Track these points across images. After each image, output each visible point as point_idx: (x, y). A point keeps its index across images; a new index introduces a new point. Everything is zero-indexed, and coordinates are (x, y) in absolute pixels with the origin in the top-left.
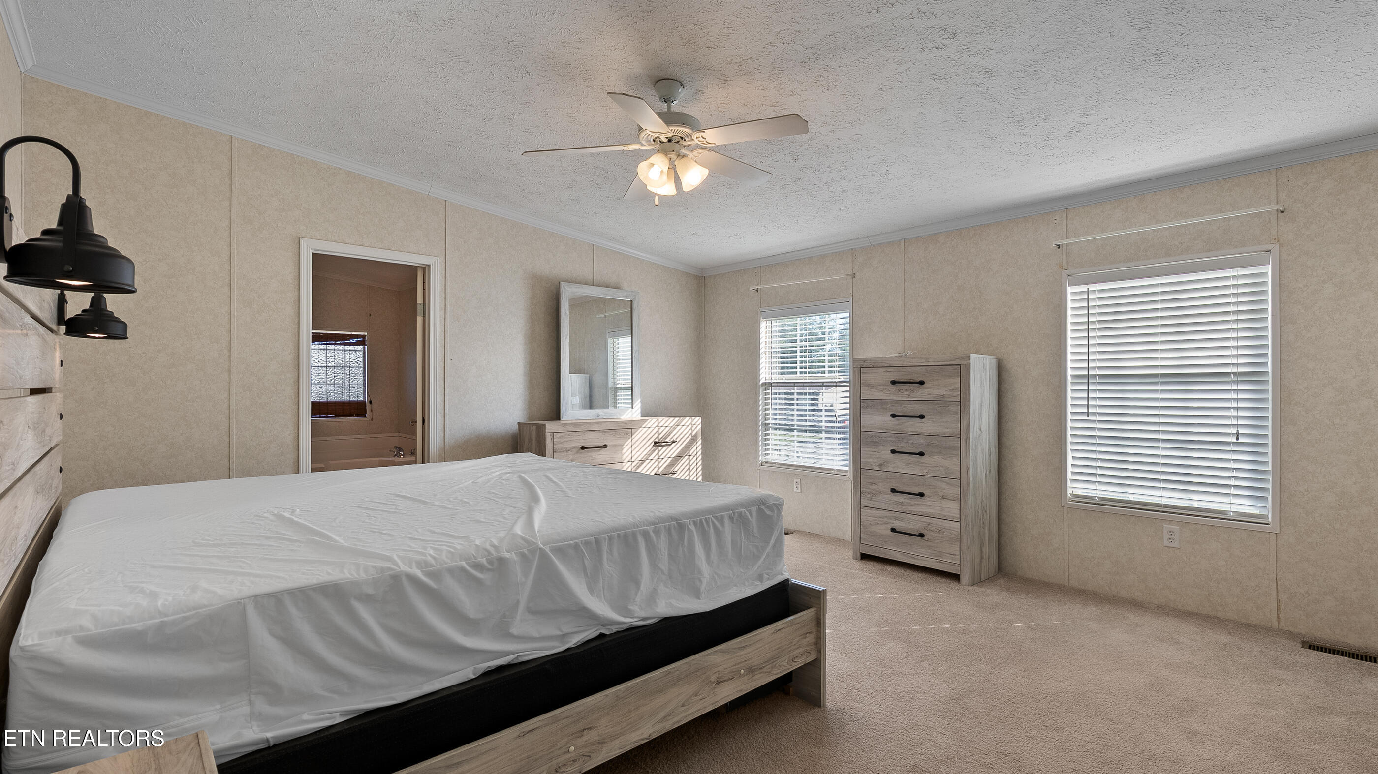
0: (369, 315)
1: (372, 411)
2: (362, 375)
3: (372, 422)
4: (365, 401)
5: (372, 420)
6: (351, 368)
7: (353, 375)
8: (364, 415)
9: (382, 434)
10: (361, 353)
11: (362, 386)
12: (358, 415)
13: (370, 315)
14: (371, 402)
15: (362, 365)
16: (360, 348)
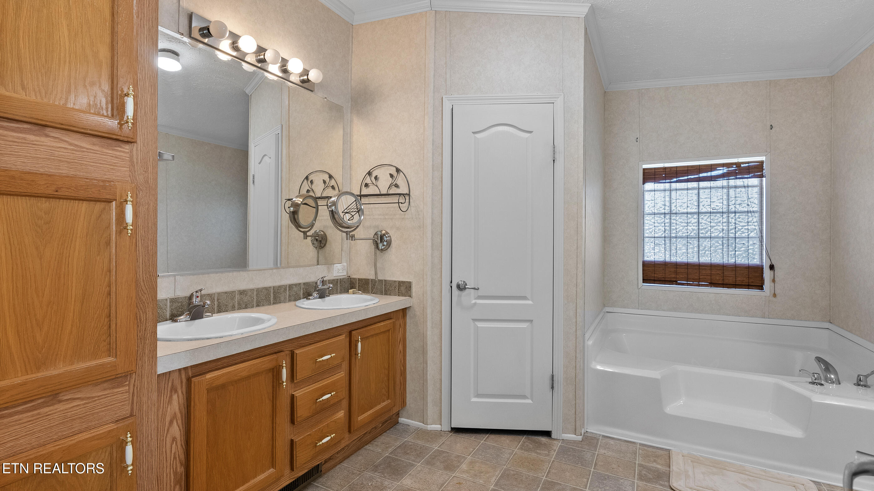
0: (769, 127)
1: (774, 281)
2: (756, 224)
3: (774, 299)
4: (762, 266)
5: (775, 295)
6: (737, 215)
7: (741, 224)
8: (760, 287)
9: (794, 321)
10: (756, 190)
11: (757, 241)
12: (748, 286)
13: (772, 127)
14: (772, 267)
15: (756, 208)
16: (755, 181)
